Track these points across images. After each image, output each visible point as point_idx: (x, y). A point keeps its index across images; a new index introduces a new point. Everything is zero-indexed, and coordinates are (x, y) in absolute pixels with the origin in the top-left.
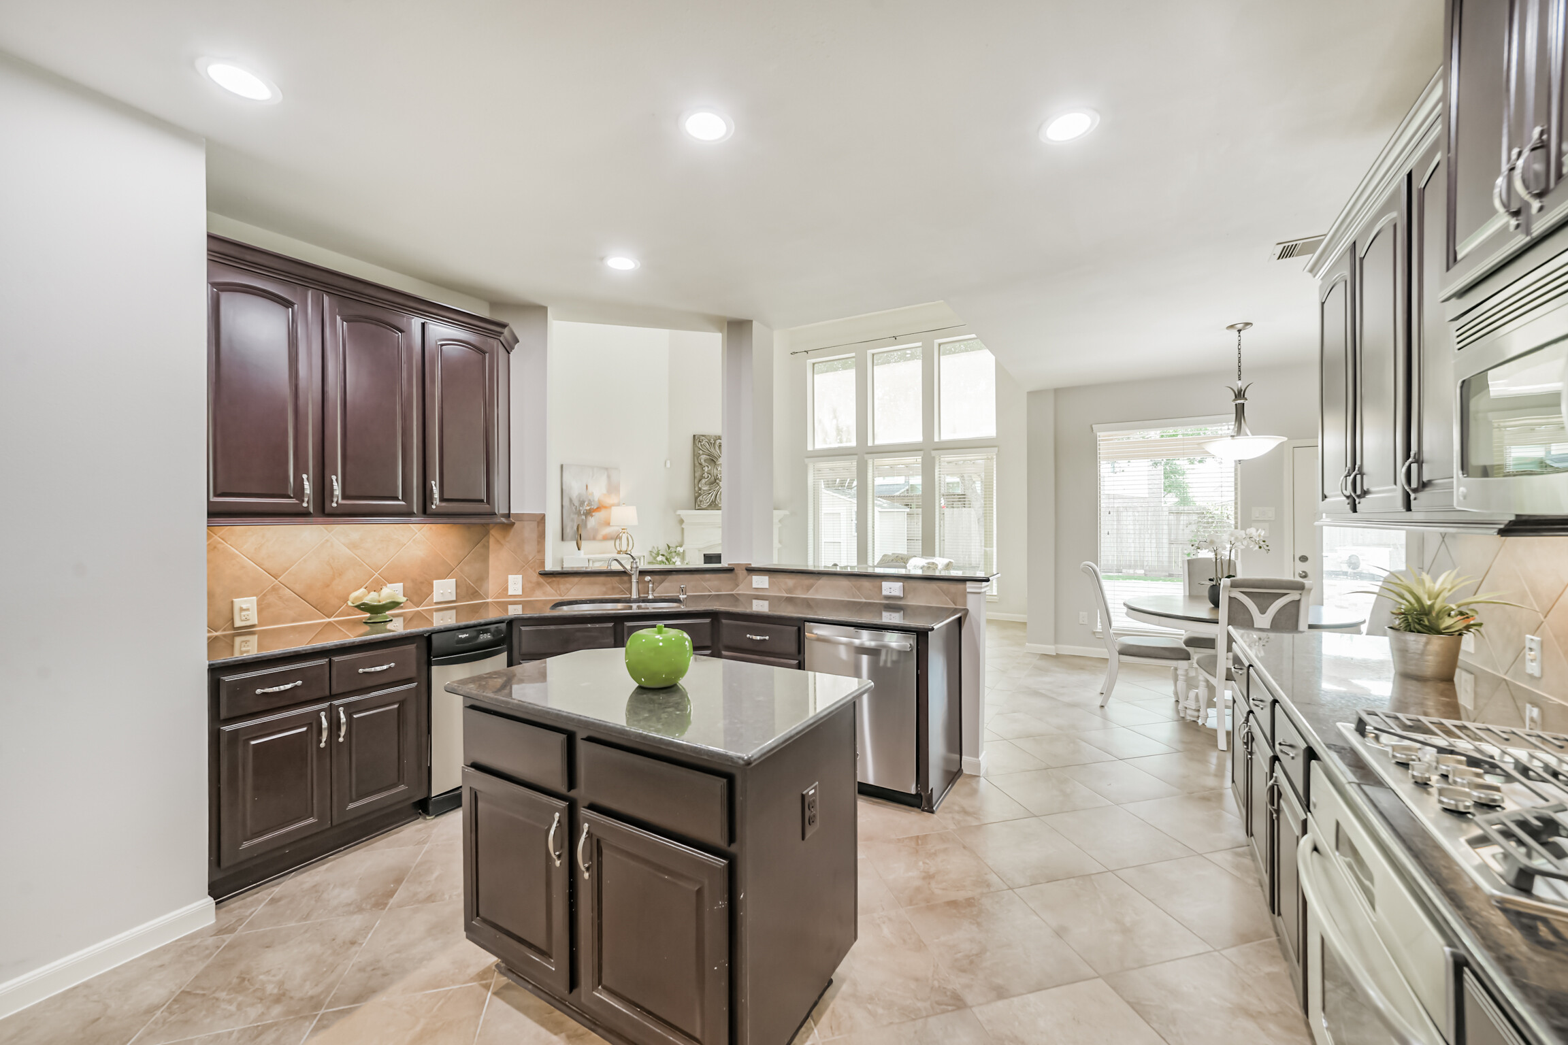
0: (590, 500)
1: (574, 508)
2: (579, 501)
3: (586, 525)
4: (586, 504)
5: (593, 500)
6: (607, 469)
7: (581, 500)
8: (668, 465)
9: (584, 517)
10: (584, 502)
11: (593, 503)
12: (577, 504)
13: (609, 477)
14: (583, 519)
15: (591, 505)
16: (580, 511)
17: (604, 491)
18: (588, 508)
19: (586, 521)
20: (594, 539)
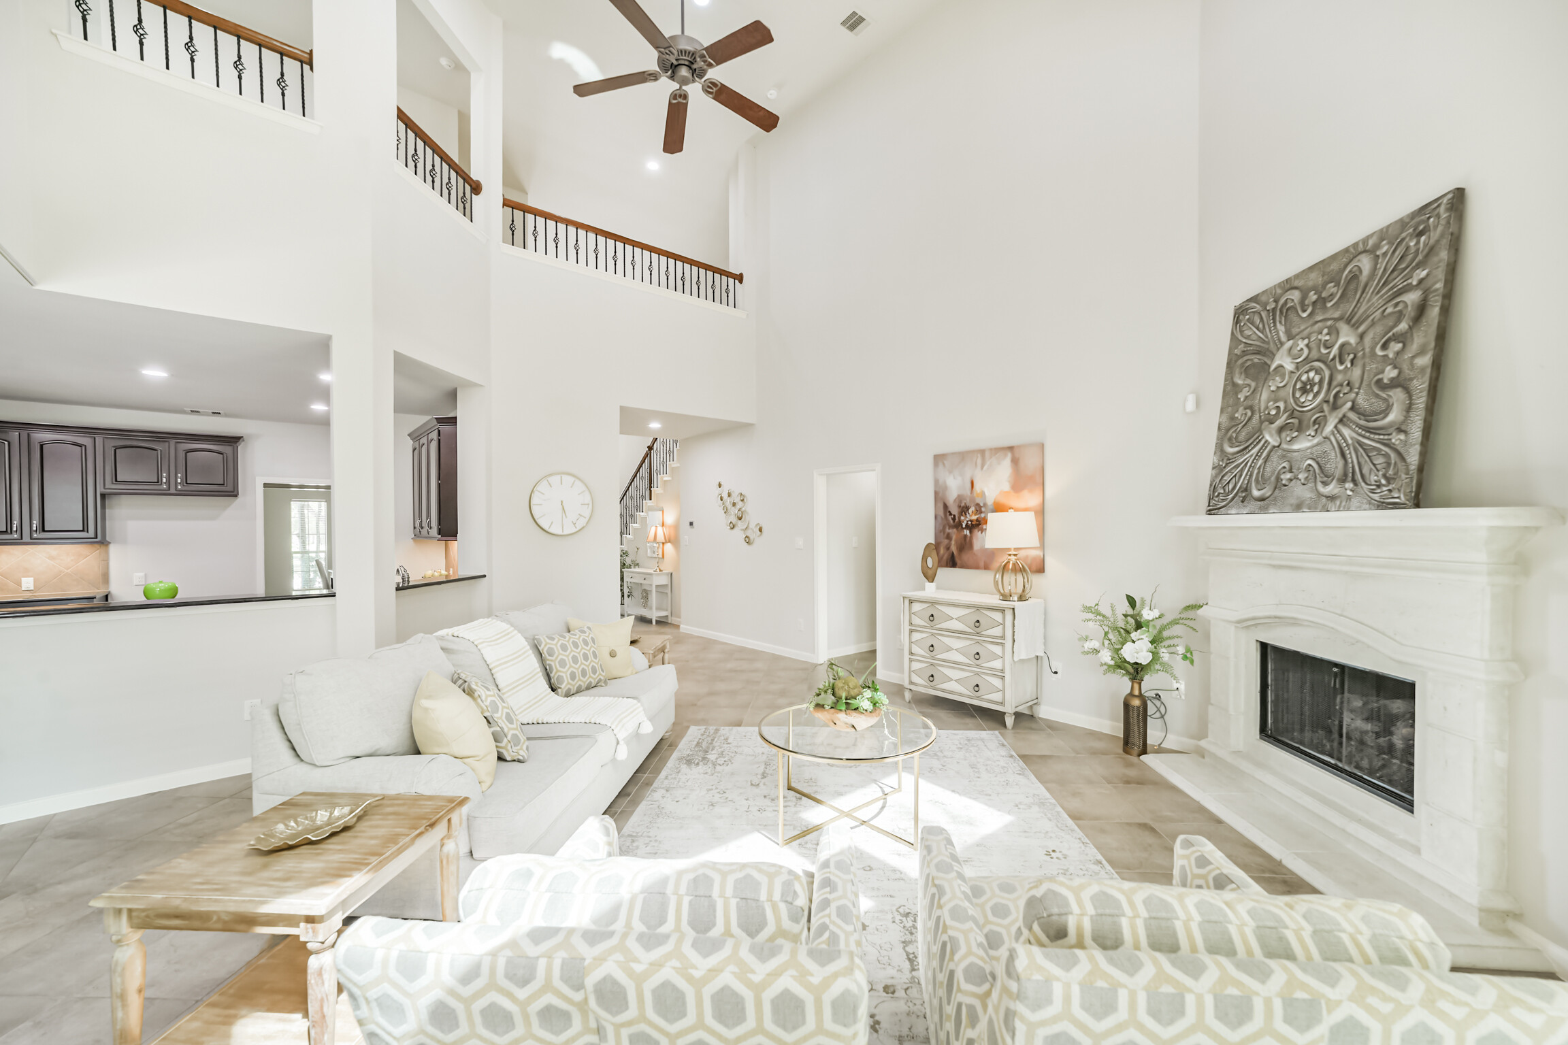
0: (978, 505)
1: (950, 518)
2: (959, 507)
3: (971, 546)
4: (970, 511)
5: (985, 505)
6: (1011, 448)
7: (963, 505)
8: (1190, 406)
9: (967, 532)
10: (967, 508)
11: (983, 509)
12: (955, 511)
13: (1015, 462)
14: (966, 536)
15: (981, 512)
16: (960, 523)
17: (1006, 487)
18: (974, 517)
19: (971, 538)
20: (986, 568)
